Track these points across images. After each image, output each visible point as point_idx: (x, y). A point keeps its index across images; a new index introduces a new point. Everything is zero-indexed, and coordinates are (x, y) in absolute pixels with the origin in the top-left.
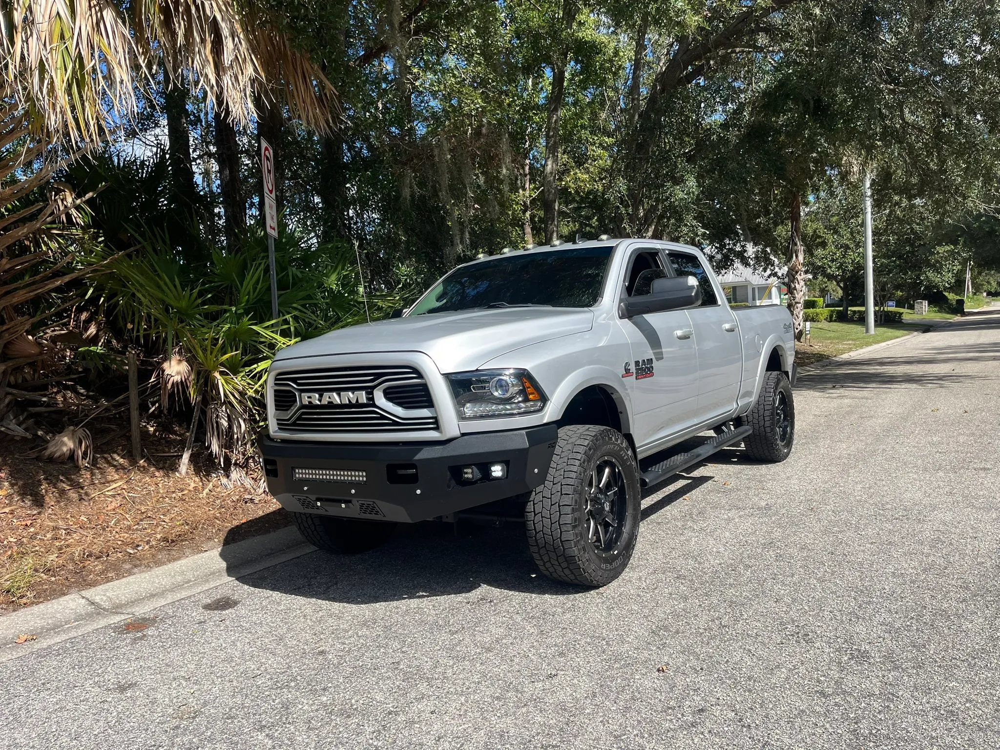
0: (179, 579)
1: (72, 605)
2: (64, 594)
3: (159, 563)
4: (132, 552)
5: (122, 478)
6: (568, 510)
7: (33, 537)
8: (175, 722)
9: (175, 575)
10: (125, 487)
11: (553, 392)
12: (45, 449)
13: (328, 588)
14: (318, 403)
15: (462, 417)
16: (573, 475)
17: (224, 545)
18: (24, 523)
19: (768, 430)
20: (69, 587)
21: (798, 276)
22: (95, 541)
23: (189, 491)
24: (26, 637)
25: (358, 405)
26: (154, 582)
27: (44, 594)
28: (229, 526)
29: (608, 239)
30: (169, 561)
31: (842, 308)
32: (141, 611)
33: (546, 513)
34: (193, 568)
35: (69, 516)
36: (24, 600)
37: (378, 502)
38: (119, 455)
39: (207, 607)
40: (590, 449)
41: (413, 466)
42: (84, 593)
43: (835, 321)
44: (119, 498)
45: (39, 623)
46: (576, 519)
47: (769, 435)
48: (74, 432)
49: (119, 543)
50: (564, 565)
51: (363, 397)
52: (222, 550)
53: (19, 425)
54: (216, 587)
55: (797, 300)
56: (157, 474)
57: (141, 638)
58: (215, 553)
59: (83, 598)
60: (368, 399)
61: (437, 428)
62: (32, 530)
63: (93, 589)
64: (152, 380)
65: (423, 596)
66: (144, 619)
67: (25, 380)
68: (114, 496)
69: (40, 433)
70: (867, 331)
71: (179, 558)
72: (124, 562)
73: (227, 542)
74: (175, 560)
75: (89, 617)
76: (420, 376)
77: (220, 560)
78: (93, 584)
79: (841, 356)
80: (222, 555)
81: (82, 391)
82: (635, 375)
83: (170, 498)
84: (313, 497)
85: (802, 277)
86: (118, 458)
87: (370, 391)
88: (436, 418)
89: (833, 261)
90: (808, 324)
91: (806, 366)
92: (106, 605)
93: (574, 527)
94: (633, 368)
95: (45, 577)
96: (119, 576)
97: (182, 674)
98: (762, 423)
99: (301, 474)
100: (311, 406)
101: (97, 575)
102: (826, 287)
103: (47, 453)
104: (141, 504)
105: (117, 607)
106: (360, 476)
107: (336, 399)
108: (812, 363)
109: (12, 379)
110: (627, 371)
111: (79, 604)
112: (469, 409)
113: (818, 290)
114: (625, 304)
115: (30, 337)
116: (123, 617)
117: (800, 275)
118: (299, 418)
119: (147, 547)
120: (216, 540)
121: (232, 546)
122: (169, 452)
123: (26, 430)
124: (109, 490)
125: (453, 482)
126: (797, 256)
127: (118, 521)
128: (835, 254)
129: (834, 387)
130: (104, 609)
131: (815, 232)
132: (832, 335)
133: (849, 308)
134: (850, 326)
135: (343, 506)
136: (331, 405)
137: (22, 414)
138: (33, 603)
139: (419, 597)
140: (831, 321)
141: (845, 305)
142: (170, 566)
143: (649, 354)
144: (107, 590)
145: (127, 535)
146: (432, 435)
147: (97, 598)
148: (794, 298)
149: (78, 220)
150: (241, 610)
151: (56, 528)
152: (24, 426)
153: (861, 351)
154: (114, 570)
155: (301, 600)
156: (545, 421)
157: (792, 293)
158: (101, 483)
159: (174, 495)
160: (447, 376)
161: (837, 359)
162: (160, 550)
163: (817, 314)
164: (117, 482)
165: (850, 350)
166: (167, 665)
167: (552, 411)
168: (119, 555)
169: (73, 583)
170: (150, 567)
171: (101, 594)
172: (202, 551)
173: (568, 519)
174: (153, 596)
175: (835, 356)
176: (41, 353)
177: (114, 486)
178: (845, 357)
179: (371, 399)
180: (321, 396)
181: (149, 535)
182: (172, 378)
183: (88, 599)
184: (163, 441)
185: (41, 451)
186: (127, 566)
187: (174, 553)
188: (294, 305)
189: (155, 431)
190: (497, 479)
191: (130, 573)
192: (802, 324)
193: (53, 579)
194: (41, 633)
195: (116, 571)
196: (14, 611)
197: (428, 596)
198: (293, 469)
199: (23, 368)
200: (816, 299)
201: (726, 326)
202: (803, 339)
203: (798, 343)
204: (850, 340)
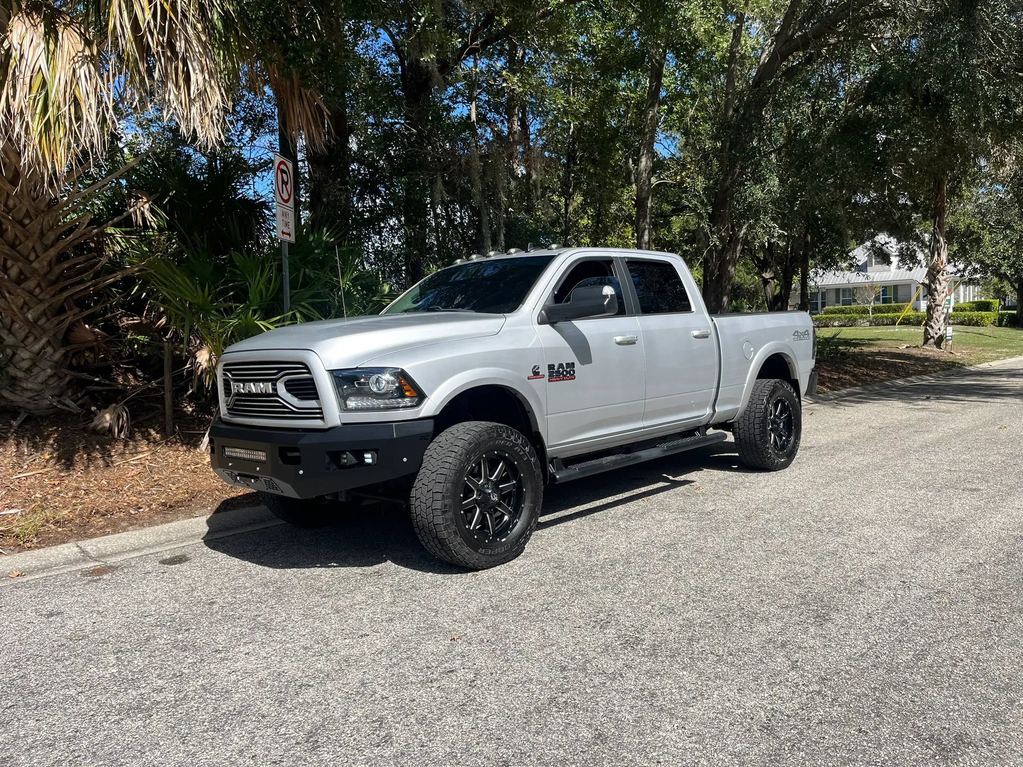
0: (163, 538)
1: (66, 552)
2: (64, 543)
3: (152, 523)
4: (133, 512)
5: (150, 450)
6: (439, 496)
7: (56, 495)
8: (65, 641)
9: (161, 534)
10: (149, 458)
11: (432, 391)
12: (92, 422)
13: (267, 554)
14: (242, 391)
15: (344, 409)
16: (447, 466)
17: (215, 513)
18: (52, 483)
19: (758, 438)
20: (69, 537)
21: (940, 276)
22: (107, 501)
23: (204, 465)
24: (18, 573)
25: (267, 395)
26: (141, 539)
27: (45, 540)
28: (226, 497)
30: (162, 523)
31: (1015, 312)
32: (111, 561)
33: (423, 499)
34: (178, 530)
35: (92, 480)
36: (29, 545)
37: (273, 479)
38: (154, 430)
39: (164, 562)
40: (470, 444)
41: (296, 450)
42: (79, 543)
43: (1006, 326)
44: (141, 467)
45: (35, 563)
46: (446, 506)
47: (759, 443)
48: (115, 408)
49: (125, 504)
50: (439, 546)
51: (269, 387)
52: (210, 517)
53: (75, 402)
54: (183, 547)
55: (937, 302)
56: (180, 448)
57: (95, 581)
58: (204, 519)
59: (78, 546)
60: (273, 389)
61: (322, 418)
62: (58, 488)
63: (89, 541)
64: (188, 366)
65: (334, 567)
66: (111, 567)
67: (86, 362)
68: (136, 465)
69: (93, 408)
71: (172, 521)
72: (123, 520)
73: (217, 511)
74: (168, 522)
75: (77, 561)
76: (309, 372)
77: (205, 525)
78: (93, 536)
79: (979, 366)
80: (208, 522)
81: (140, 373)
82: (547, 377)
83: (184, 470)
84: (236, 473)
85: (944, 278)
86: (153, 432)
87: (274, 382)
88: (320, 409)
89: (1004, 258)
90: (950, 329)
91: (925, 375)
92: (93, 554)
93: (444, 512)
94: (544, 371)
95: (54, 527)
96: (115, 532)
97: (100, 609)
98: (752, 431)
99: (228, 452)
100: (238, 394)
101: (98, 529)
102: (1003, 287)
103: (92, 425)
104: (157, 473)
105: (102, 557)
106: (261, 456)
107: (253, 388)
108: (935, 372)
109: (74, 361)
110: (536, 374)
111: (72, 551)
112: (351, 404)
113: (992, 291)
114: (546, 311)
115: (87, 326)
116: (97, 563)
117: (942, 275)
118: (235, 405)
119: (147, 510)
120: (209, 508)
121: (220, 515)
122: (199, 430)
123: (81, 406)
124: (133, 460)
125: (334, 467)
126: (939, 255)
127: (133, 486)
128: (1007, 251)
129: (928, 398)
130: (91, 557)
131: (968, 227)
132: (991, 341)
134: (1019, 331)
135: (253, 481)
136: (250, 394)
137: (80, 392)
138: (36, 547)
139: (329, 567)
140: (1000, 325)
141: (1019, 309)
142: (160, 527)
143: (571, 357)
144: (99, 542)
145: (134, 498)
146: (317, 424)
147: (89, 547)
148: (935, 300)
149: (153, 224)
150: (185, 566)
151: (78, 489)
152: (80, 402)
153: (1008, 360)
154: (114, 526)
155: (237, 561)
156: (421, 416)
157: (932, 295)
158: (130, 453)
159: (188, 467)
160: (331, 372)
161: (972, 369)
162: (157, 513)
163: (982, 318)
164: (144, 452)
165: (997, 358)
166: (96, 602)
167: (431, 406)
168: (122, 514)
169: (75, 534)
170: (142, 526)
171: (91, 545)
172: (193, 517)
173: (438, 505)
175: (971, 365)
176: (96, 340)
177: (141, 456)
178: (984, 366)
179: (275, 390)
180: (244, 385)
181: (154, 500)
182: (201, 367)
183: (81, 548)
184: (197, 421)
185: (87, 424)
186: (124, 524)
187: (169, 516)
189: (193, 411)
190: (369, 464)
191: (125, 529)
192: (942, 328)
193: (60, 530)
194: (33, 571)
195: (116, 527)
196: (19, 552)
197: (337, 567)
198: (223, 447)
199: (84, 352)
200: (991, 301)
201: (696, 333)
202: (943, 345)
203: (935, 349)
204: (1006, 347)
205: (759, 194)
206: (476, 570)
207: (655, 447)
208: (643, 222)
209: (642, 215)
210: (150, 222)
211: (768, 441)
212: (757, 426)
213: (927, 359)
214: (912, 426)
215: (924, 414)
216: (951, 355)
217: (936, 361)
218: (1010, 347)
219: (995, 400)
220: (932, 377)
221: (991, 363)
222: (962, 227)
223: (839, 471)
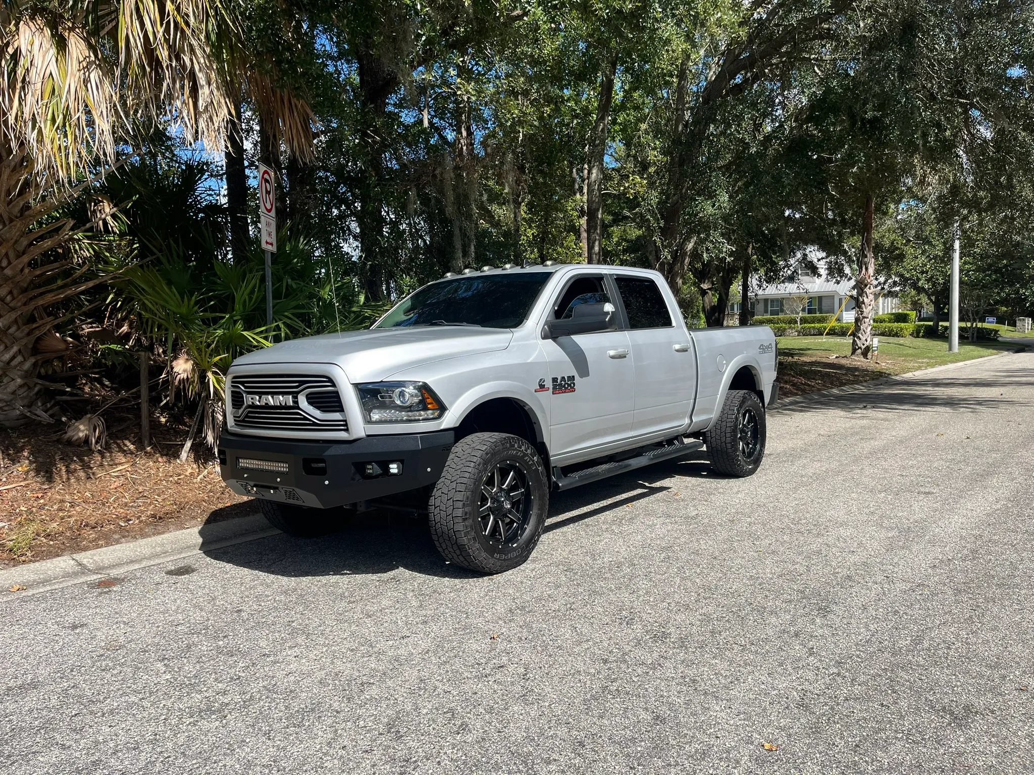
0: (158, 549)
1: (63, 565)
2: (58, 556)
3: (144, 536)
4: (123, 525)
5: (128, 462)
6: (460, 504)
7: (41, 508)
8: (102, 652)
9: (156, 546)
10: (130, 469)
11: (452, 403)
12: (66, 433)
13: (274, 563)
14: (258, 403)
15: (368, 421)
16: (467, 475)
17: (205, 524)
18: (36, 495)
19: (729, 446)
20: (63, 550)
21: (867, 290)
22: (94, 514)
23: (186, 476)
24: (18, 587)
25: (286, 407)
26: (136, 551)
27: (40, 555)
28: (214, 508)
29: (552, 265)
30: (154, 534)
31: (931, 323)
32: (114, 573)
33: (443, 507)
34: (172, 541)
35: (75, 492)
36: (23, 558)
37: (297, 490)
38: (130, 441)
39: (170, 573)
40: (487, 454)
41: (323, 461)
42: (75, 556)
43: (923, 337)
44: (122, 479)
45: (32, 577)
46: (466, 514)
47: (730, 451)
48: (90, 419)
49: (114, 516)
50: (458, 552)
51: (290, 400)
52: (202, 528)
53: (46, 412)
54: (184, 558)
55: (865, 315)
56: (160, 459)
57: (106, 593)
58: (196, 530)
59: (73, 559)
60: (294, 402)
61: (347, 430)
62: (42, 501)
63: (83, 553)
64: (163, 376)
65: (349, 574)
66: (116, 579)
67: (54, 371)
68: (118, 477)
69: (64, 419)
70: (950, 349)
71: (163, 533)
72: (115, 532)
73: (208, 522)
74: (159, 534)
75: (75, 574)
76: (334, 385)
77: (198, 536)
78: (86, 549)
79: (904, 375)
80: (201, 533)
81: (107, 383)
82: (551, 390)
83: (167, 482)
84: (252, 483)
85: (871, 291)
86: (128, 444)
87: (295, 395)
88: (345, 421)
89: (922, 272)
90: (876, 340)
91: (857, 384)
92: (91, 567)
93: (464, 520)
94: (549, 384)
95: (45, 541)
96: (107, 545)
97: (125, 619)
98: (723, 439)
99: (244, 463)
100: (253, 406)
101: (90, 542)
102: (919, 299)
103: (66, 436)
104: (140, 485)
105: (100, 569)
106: (283, 467)
107: (271, 400)
108: (866, 381)
109: (43, 371)
110: (542, 386)
111: (69, 564)
112: (376, 416)
113: (909, 303)
114: (549, 327)
115: (58, 335)
116: (100, 576)
117: (870, 288)
118: (247, 416)
119: (137, 521)
120: (199, 519)
121: (212, 526)
122: (176, 441)
123: (51, 416)
124: (114, 472)
125: (358, 477)
126: (867, 269)
127: (118, 498)
128: (926, 265)
129: (865, 407)
130: (89, 570)
131: (892, 243)
132: (911, 351)
133: (940, 323)
134: (935, 342)
135: (272, 492)
136: (267, 406)
137: (50, 402)
138: (31, 561)
139: (342, 574)
140: (918, 337)
141: (935, 320)
142: (153, 538)
144: (95, 555)
145: (122, 510)
146: (342, 435)
147: (85, 560)
148: (862, 312)
149: (115, 229)
150: (194, 576)
151: (62, 501)
152: (50, 412)
153: (930, 370)
154: (105, 539)
155: (246, 571)
156: (442, 427)
157: (860, 307)
158: (109, 465)
159: (171, 479)
160: (356, 386)
161: (897, 378)
162: (148, 525)
163: (902, 329)
164: (123, 464)
165: (919, 368)
166: (116, 613)
167: (451, 418)
168: (112, 527)
169: (68, 547)
170: (135, 538)
171: (86, 558)
172: (184, 528)
173: (459, 512)
174: (132, 562)
175: (897, 375)
176: (67, 349)
177: (120, 468)
178: (908, 376)
179: (296, 402)
180: (260, 398)
181: (142, 512)
182: (179, 376)
183: (77, 561)
184: (172, 431)
185: (61, 435)
186: (116, 536)
187: (160, 528)
188: (286, 314)
189: (167, 422)
190: (394, 475)
191: (118, 542)
192: (869, 340)
193: (51, 543)
194: (32, 585)
195: (108, 540)
196: (14, 566)
197: (351, 574)
198: (237, 459)
199: (53, 361)
200: (908, 312)
201: (677, 347)
202: (870, 354)
203: (863, 359)
204: (926, 358)
205: (710, 210)
206: (491, 574)
207: (642, 455)
208: (594, 233)
209: (593, 226)
210: (112, 227)
211: (737, 449)
212: (728, 435)
213: (856, 369)
214: (857, 433)
215: (865, 422)
216: (877, 365)
217: (864, 370)
218: (929, 358)
219: (927, 409)
220: (863, 386)
221: (914, 373)
222: (887, 243)
223: (802, 476)
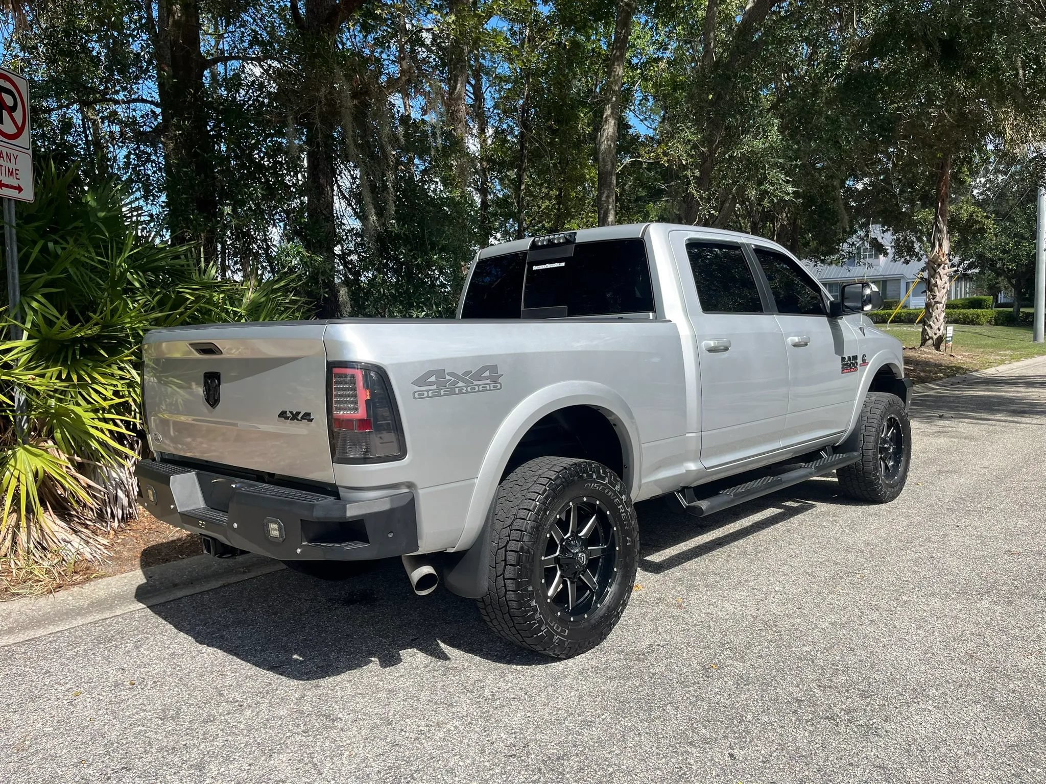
21: (940, 270)
31: (1011, 309)
43: (1002, 325)
55: (937, 299)
70: (1035, 339)
79: (986, 371)
85: (945, 271)
89: (1003, 252)
90: (950, 328)
91: (929, 382)
108: (940, 379)
113: (985, 287)
117: (944, 268)
126: (940, 246)
129: (943, 415)
131: (971, 216)
132: (990, 341)
133: (1022, 310)
134: (1018, 331)
140: (996, 324)
141: (1016, 306)
148: (934, 297)
153: (1015, 365)
157: (931, 290)
163: (978, 316)
165: (1002, 362)
175: (977, 371)
178: (990, 372)
192: (942, 328)
200: (984, 297)
202: (942, 347)
203: (935, 351)
204: (1008, 349)
208: (606, 201)
209: (604, 193)
213: (927, 363)
216: (952, 358)
217: (936, 365)
218: (1012, 349)
219: (1023, 420)
220: (938, 385)
221: (998, 368)
222: (965, 215)
